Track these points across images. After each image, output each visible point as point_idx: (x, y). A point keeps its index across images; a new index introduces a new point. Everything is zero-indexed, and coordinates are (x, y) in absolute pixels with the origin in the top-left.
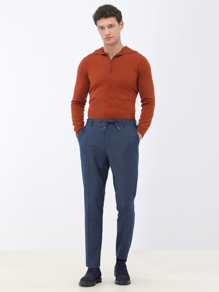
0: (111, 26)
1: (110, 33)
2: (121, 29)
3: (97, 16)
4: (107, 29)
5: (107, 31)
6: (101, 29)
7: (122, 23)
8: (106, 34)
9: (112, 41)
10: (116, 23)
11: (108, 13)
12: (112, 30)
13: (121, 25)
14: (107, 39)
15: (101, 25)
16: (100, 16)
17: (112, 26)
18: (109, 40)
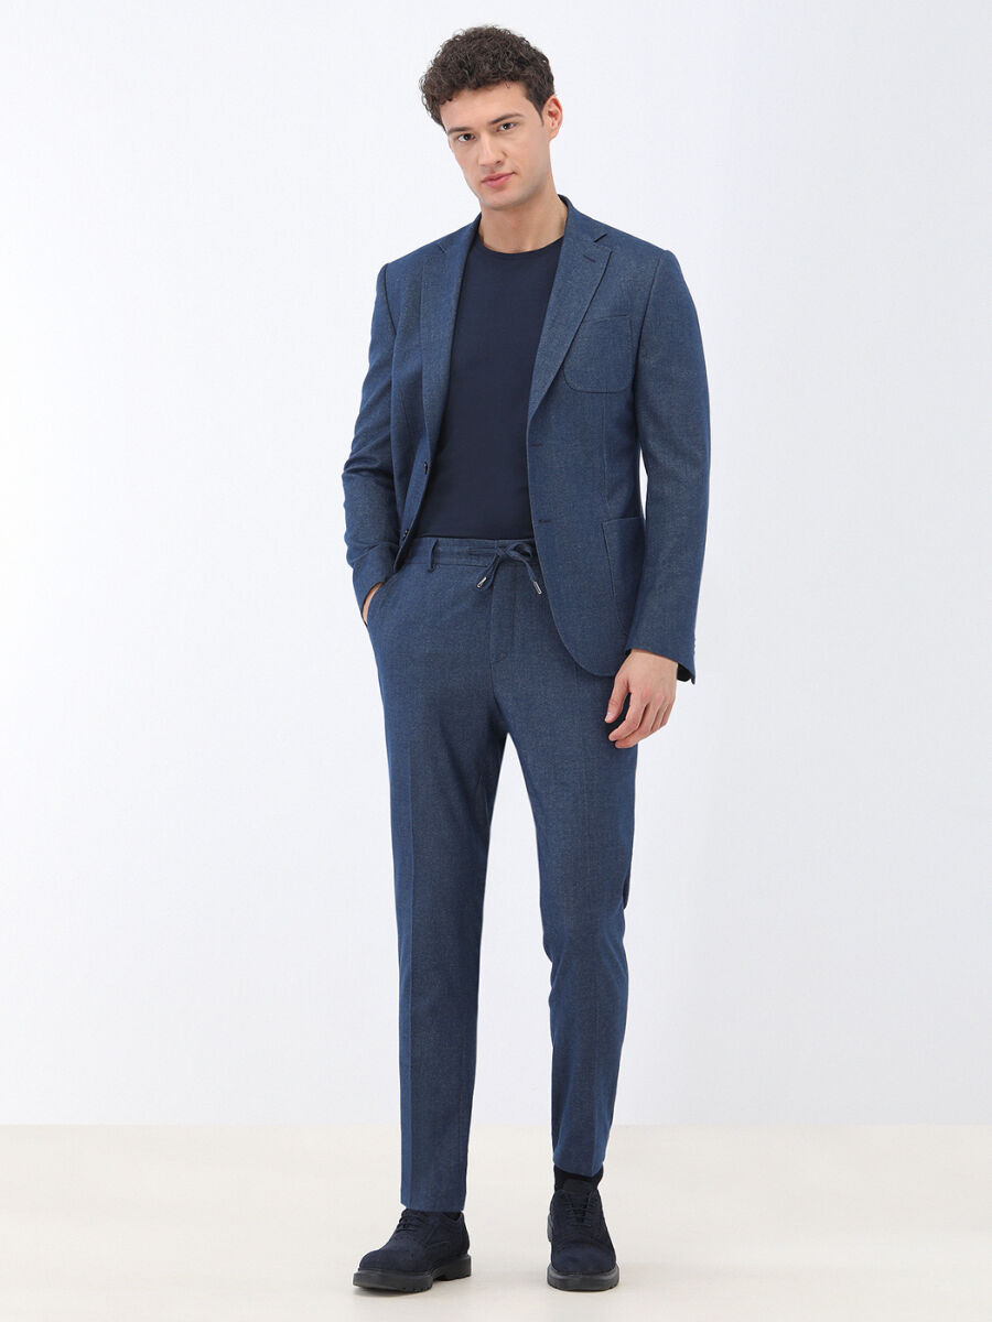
0: (503, 125)
1: (501, 157)
2: (553, 132)
3: (440, 83)
4: (485, 138)
5: (488, 147)
6: (462, 139)
7: (554, 108)
8: (482, 161)
9: (514, 191)
10: (527, 108)
11: (487, 68)
12: (512, 143)
13: (551, 114)
14: (489, 183)
15: (460, 122)
16: (451, 82)
17: (507, 126)
18: (501, 188)
